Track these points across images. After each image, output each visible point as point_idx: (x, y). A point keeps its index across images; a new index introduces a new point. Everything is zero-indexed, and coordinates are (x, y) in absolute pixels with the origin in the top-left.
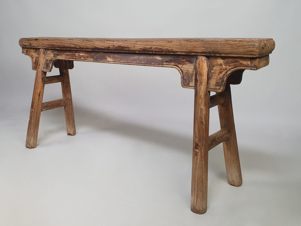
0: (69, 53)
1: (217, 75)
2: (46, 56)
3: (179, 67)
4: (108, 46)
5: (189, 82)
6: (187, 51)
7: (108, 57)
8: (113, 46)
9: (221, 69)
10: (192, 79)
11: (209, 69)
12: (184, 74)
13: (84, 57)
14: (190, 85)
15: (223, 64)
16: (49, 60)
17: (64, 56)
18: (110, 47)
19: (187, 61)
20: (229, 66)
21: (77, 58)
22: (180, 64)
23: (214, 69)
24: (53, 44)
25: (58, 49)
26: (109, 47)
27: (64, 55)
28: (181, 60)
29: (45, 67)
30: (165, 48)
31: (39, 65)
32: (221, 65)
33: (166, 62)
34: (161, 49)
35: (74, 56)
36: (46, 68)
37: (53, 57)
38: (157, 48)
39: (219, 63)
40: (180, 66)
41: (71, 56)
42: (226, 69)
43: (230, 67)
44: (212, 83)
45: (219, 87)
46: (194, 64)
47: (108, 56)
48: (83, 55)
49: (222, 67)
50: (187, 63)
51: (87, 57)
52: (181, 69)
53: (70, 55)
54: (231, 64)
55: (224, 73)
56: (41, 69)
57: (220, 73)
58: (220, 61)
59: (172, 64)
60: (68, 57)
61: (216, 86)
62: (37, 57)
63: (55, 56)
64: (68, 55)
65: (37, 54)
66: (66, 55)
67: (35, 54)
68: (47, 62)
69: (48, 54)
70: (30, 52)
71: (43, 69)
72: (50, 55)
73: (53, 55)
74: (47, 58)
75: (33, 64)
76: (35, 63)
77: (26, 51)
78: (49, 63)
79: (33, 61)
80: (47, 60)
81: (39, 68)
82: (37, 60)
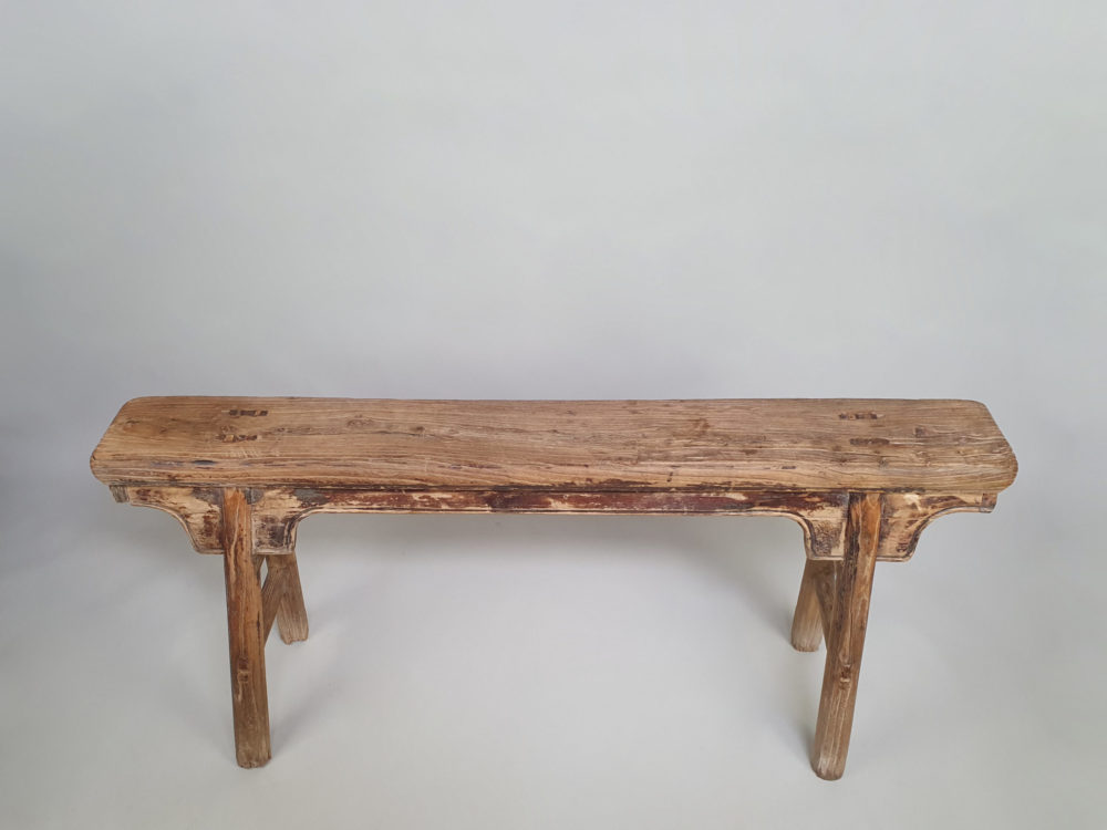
0: (377, 494)
1: (902, 528)
2: (257, 508)
3: (801, 516)
4: (569, 481)
5: (830, 547)
6: (839, 486)
7: (551, 500)
8: (590, 480)
9: (913, 516)
10: (838, 540)
11: (883, 516)
12: (816, 531)
13: (449, 504)
14: (833, 554)
15: (917, 503)
16: (280, 517)
17: (353, 502)
18: (577, 482)
19: (824, 501)
20: (933, 508)
21: (419, 507)
22: (804, 508)
23: (895, 515)
25: (329, 487)
26: (572, 483)
27: (356, 499)
28: (808, 500)
29: (265, 540)
30: (775, 483)
31: (240, 540)
32: (914, 506)
33: (761, 505)
34: (759, 484)
35: (406, 502)
36: (271, 544)
37: (302, 506)
38: (748, 483)
39: (910, 503)
40: (803, 513)
41: (390, 502)
42: (925, 515)
43: (936, 510)
44: (888, 546)
45: (905, 553)
46: (845, 506)
47: (553, 497)
48: (445, 496)
49: (914, 511)
50: (824, 504)
51: (467, 503)
52: (805, 520)
53: (383, 499)
54: (938, 505)
55: (918, 523)
57: (911, 523)
58: (912, 498)
59: (779, 509)
60: (375, 506)
61: (898, 550)
62: (209, 511)
63: (310, 505)
64: (375, 500)
65: (205, 501)
66: (366, 499)
67: (198, 501)
68: (270, 525)
69: (270, 498)
70: (161, 497)
71: (254, 547)
72: (280, 501)
73: (299, 503)
74: (269, 513)
75: (198, 537)
76: (207, 531)
77: (138, 492)
78: (284, 528)
79: (192, 527)
80: (272, 520)
81: (240, 550)
82: (215, 521)
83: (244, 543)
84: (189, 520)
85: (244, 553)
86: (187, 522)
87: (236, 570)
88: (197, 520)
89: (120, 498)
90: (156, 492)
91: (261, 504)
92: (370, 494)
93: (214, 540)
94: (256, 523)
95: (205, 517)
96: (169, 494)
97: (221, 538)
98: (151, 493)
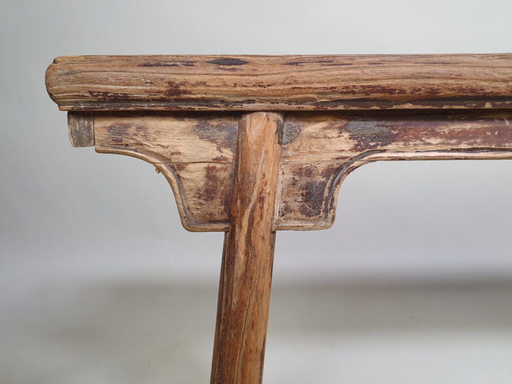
0: (468, 126)
2: (290, 153)
16: (321, 167)
17: (433, 141)
24: (384, 83)
25: (408, 106)
27: (435, 134)
29: (295, 206)
31: (261, 200)
36: (303, 211)
37: (355, 149)
41: (486, 139)
53: (476, 134)
56: (269, 219)
60: (463, 146)
62: (217, 160)
63: (367, 146)
64: (464, 135)
65: (213, 141)
66: (451, 135)
67: (203, 143)
68: (304, 181)
69: (310, 137)
70: (145, 136)
71: (276, 217)
72: (323, 141)
73: (352, 143)
74: (304, 160)
75: (191, 202)
76: (208, 194)
77: (110, 128)
78: (324, 184)
79: (186, 185)
80: (309, 172)
81: (258, 219)
82: (223, 175)
83: (266, 206)
84: (183, 174)
85: (262, 224)
86: (179, 177)
87: (247, 254)
88: (195, 175)
89: (80, 141)
90: (139, 128)
91: (296, 144)
92: (458, 127)
93: (216, 207)
94: (285, 176)
95: (208, 169)
96: (158, 132)
97: (228, 203)
98: (132, 130)
